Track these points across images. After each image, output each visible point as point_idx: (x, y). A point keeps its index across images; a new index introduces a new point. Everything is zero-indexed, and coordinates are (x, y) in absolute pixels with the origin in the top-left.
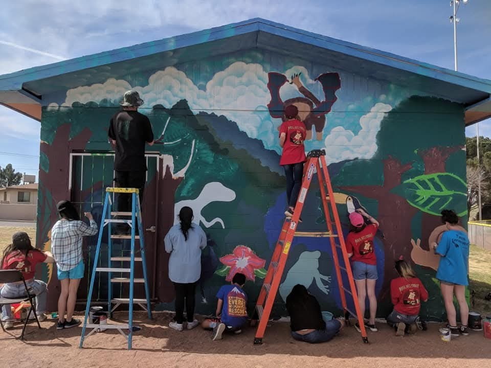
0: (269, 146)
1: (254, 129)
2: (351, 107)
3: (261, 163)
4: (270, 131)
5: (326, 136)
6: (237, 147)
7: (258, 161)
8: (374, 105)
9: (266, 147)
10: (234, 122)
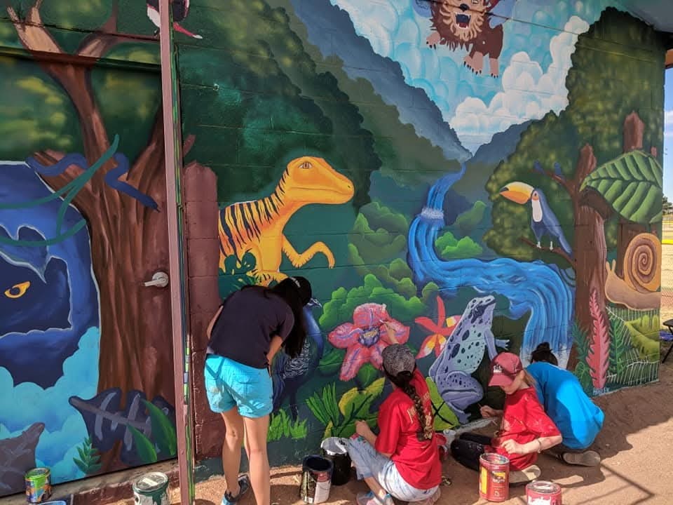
0: (413, 78)
1: (384, 34)
2: (540, 16)
3: (398, 114)
4: (414, 45)
5: (504, 68)
6: (353, 75)
7: (394, 112)
8: (568, 21)
9: (407, 81)
10: (343, 10)
